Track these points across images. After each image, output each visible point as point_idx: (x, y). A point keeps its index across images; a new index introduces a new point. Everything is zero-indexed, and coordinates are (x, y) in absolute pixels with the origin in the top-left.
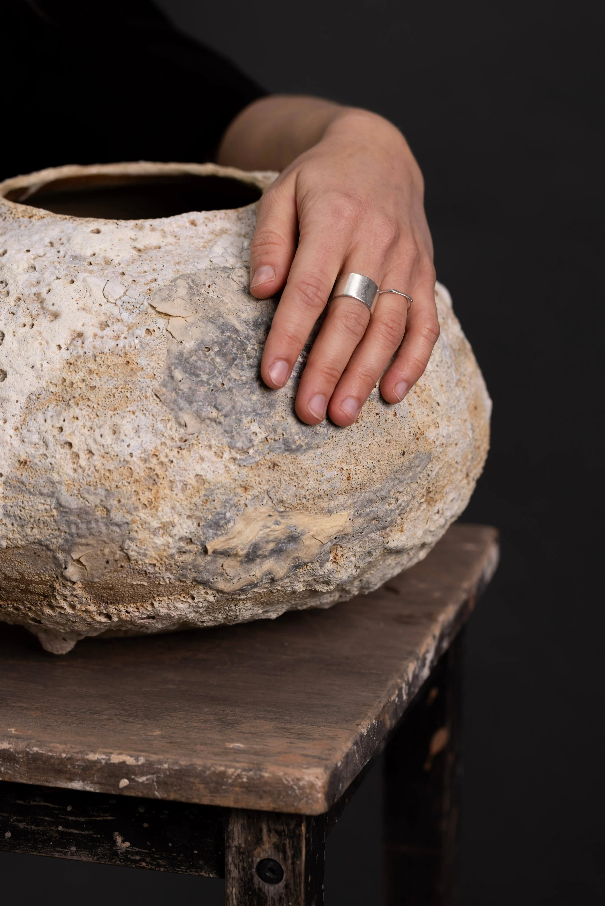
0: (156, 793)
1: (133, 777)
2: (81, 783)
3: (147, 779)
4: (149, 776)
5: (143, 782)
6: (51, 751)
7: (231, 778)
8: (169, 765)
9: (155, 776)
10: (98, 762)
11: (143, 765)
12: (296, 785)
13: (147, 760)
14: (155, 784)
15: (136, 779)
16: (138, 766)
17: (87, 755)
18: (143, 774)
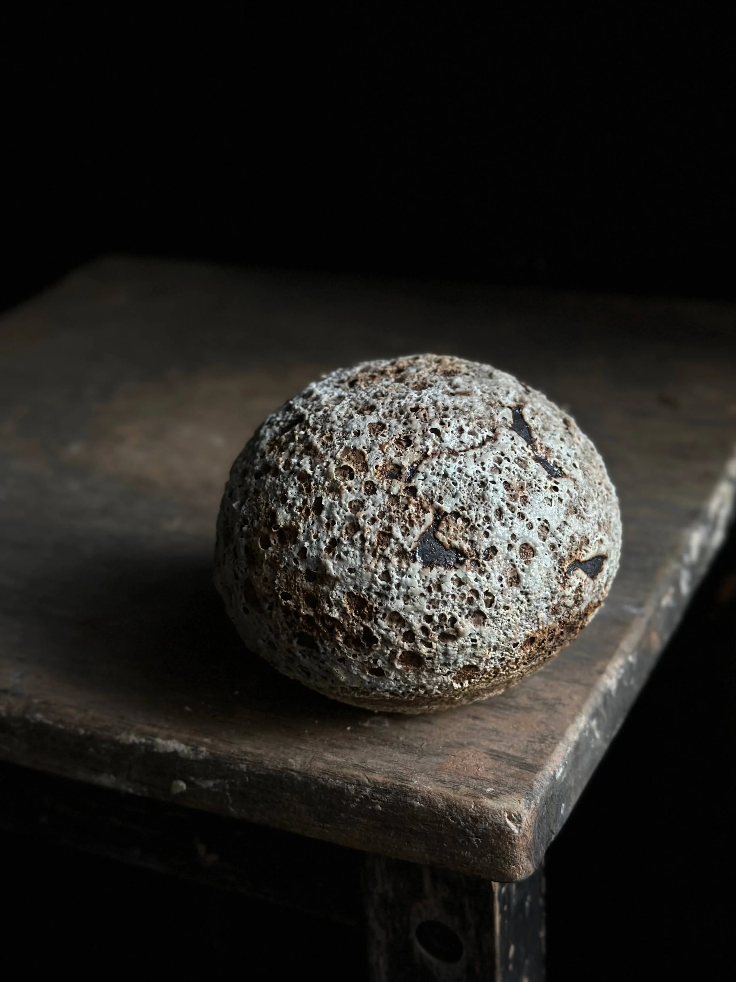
0: (232, 809)
1: (192, 779)
2: (113, 777)
3: (215, 786)
4: (218, 781)
5: (208, 789)
6: (61, 721)
7: (353, 801)
8: (248, 766)
9: (226, 781)
10: (133, 746)
11: (206, 761)
12: (470, 828)
13: (211, 754)
14: (228, 794)
15: (198, 782)
16: (196, 761)
17: (117, 734)
18: (207, 777)
